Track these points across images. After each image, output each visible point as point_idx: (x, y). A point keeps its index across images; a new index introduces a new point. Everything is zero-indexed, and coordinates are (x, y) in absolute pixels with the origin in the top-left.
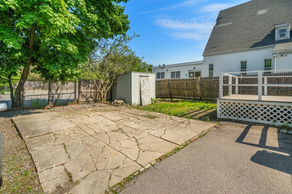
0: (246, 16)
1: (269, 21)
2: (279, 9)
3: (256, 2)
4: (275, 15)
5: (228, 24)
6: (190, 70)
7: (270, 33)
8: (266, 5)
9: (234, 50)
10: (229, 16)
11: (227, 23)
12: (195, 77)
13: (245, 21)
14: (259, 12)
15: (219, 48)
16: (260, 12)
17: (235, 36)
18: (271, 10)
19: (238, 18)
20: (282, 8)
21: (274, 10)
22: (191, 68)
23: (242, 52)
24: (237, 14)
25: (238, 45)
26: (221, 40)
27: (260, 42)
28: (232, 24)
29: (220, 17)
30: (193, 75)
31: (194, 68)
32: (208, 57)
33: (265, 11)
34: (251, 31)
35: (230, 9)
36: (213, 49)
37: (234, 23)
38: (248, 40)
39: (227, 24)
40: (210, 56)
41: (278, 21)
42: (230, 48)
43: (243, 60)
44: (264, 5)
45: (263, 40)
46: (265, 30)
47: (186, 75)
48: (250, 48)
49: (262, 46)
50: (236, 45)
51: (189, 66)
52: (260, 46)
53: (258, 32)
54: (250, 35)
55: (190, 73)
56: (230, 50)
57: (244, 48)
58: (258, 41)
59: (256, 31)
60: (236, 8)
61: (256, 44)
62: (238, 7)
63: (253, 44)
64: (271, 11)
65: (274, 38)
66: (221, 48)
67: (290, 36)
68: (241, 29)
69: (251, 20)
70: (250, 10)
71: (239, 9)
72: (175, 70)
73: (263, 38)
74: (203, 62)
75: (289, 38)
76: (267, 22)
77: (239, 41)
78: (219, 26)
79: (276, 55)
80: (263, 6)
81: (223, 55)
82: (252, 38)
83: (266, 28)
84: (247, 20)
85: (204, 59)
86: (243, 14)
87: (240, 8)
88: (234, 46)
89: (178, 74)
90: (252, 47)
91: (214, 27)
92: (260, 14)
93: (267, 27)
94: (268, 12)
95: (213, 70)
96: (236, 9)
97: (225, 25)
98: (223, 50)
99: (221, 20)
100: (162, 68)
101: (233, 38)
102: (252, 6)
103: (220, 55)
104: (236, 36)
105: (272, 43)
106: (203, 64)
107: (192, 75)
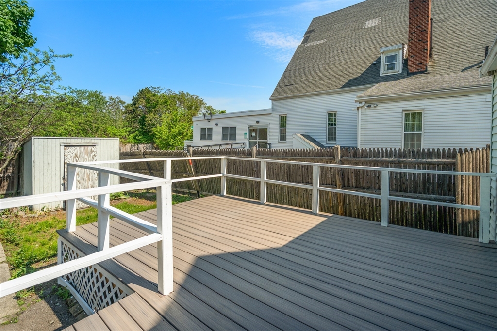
0: (349, 29)
1: (379, 40)
2: (398, 18)
3: (368, 5)
4: (390, 28)
5: (321, 42)
6: (252, 125)
7: (375, 62)
8: (380, 12)
9: (317, 90)
10: (324, 27)
11: (320, 40)
12: (258, 138)
13: (345, 37)
14: (367, 23)
15: (297, 86)
16: (369, 24)
17: (324, 66)
18: (386, 21)
19: (336, 33)
20: (402, 17)
21: (389, 21)
22: (252, 121)
23: (330, 96)
24: (336, 25)
25: (326, 81)
26: (303, 72)
27: (357, 78)
28: (326, 42)
29: (311, 29)
30: (256, 134)
31: (258, 122)
32: (278, 102)
33: (377, 22)
34: (349, 57)
35: (328, 16)
36: (288, 87)
37: (329, 40)
38: (341, 73)
39: (317, 43)
40: (282, 101)
41: (391, 40)
42: (312, 87)
43: (331, 110)
44: (377, 11)
45: (363, 74)
46: (370, 56)
47: (246, 134)
48: (341, 88)
49: (359, 85)
50: (322, 82)
51: (249, 117)
52: (355, 86)
53: (359, 58)
54: (346, 65)
55: (251, 131)
56: (312, 91)
57: (332, 88)
58: (355, 76)
59: (356, 57)
60: (337, 13)
61: (352, 82)
62: (341, 13)
63: (347, 80)
64: (385, 23)
65: (379, 71)
66: (300, 86)
67: (403, 69)
68: (336, 52)
69: (354, 37)
70: (355, 18)
71: (340, 16)
72: (229, 124)
73: (364, 70)
74: (270, 112)
75: (400, 72)
76: (375, 41)
77: (328, 74)
78: (306, 46)
79: (361, 105)
80: (376, 13)
81: (300, 99)
82: (348, 70)
83: (371, 52)
84: (349, 36)
85: (272, 107)
86: (345, 25)
87: (343, 15)
88: (319, 83)
89: (233, 132)
90: (344, 87)
91: (299, 47)
92: (369, 26)
93: (373, 50)
94: (381, 24)
95: (285, 127)
96: (337, 16)
97: (315, 44)
98: (301, 91)
99: (312, 35)
100: (208, 120)
101: (321, 69)
102: (361, 12)
103: (297, 99)
104: (326, 64)
105: (374, 80)
106: (271, 116)
107: (254, 134)
